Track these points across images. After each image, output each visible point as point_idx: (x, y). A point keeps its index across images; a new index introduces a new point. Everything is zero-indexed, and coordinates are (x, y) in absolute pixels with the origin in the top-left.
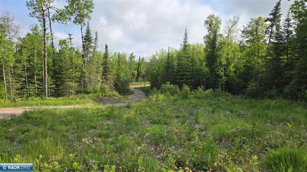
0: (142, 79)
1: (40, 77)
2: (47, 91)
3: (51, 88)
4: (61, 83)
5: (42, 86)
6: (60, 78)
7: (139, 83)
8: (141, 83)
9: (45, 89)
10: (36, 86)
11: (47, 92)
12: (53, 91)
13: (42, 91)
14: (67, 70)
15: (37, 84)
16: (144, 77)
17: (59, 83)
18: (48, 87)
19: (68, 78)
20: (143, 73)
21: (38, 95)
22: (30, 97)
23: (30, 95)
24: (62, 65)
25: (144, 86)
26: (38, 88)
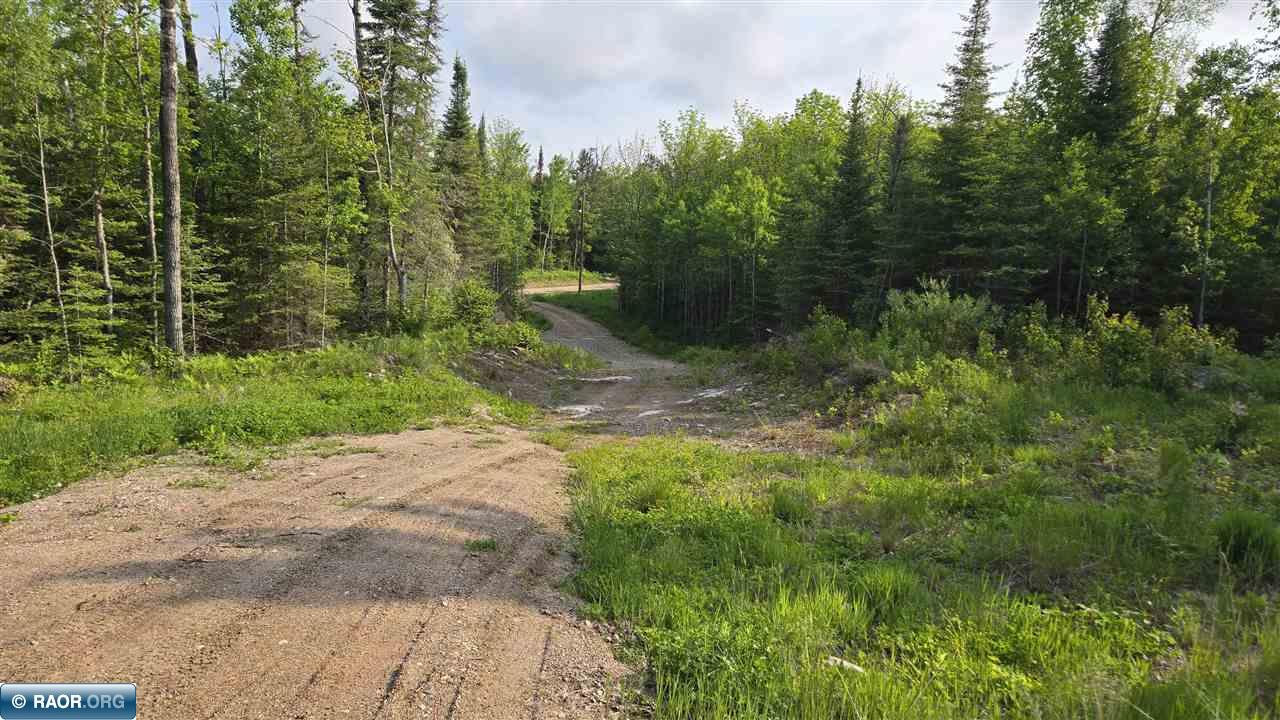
0: (550, 255)
1: (123, 224)
2: (178, 312)
3: (199, 298)
4: (251, 265)
5: (137, 281)
6: (248, 235)
7: (541, 273)
8: (546, 273)
9: (166, 297)
10: (108, 280)
11: (179, 324)
12: (213, 316)
13: (138, 311)
14: (288, 184)
15: (114, 270)
16: (558, 247)
17: (242, 263)
18: (184, 290)
19: (297, 238)
20: (557, 230)
21: (123, 340)
22: (75, 352)
23: (78, 342)
24: (256, 154)
25: (576, 289)
26: (119, 297)
